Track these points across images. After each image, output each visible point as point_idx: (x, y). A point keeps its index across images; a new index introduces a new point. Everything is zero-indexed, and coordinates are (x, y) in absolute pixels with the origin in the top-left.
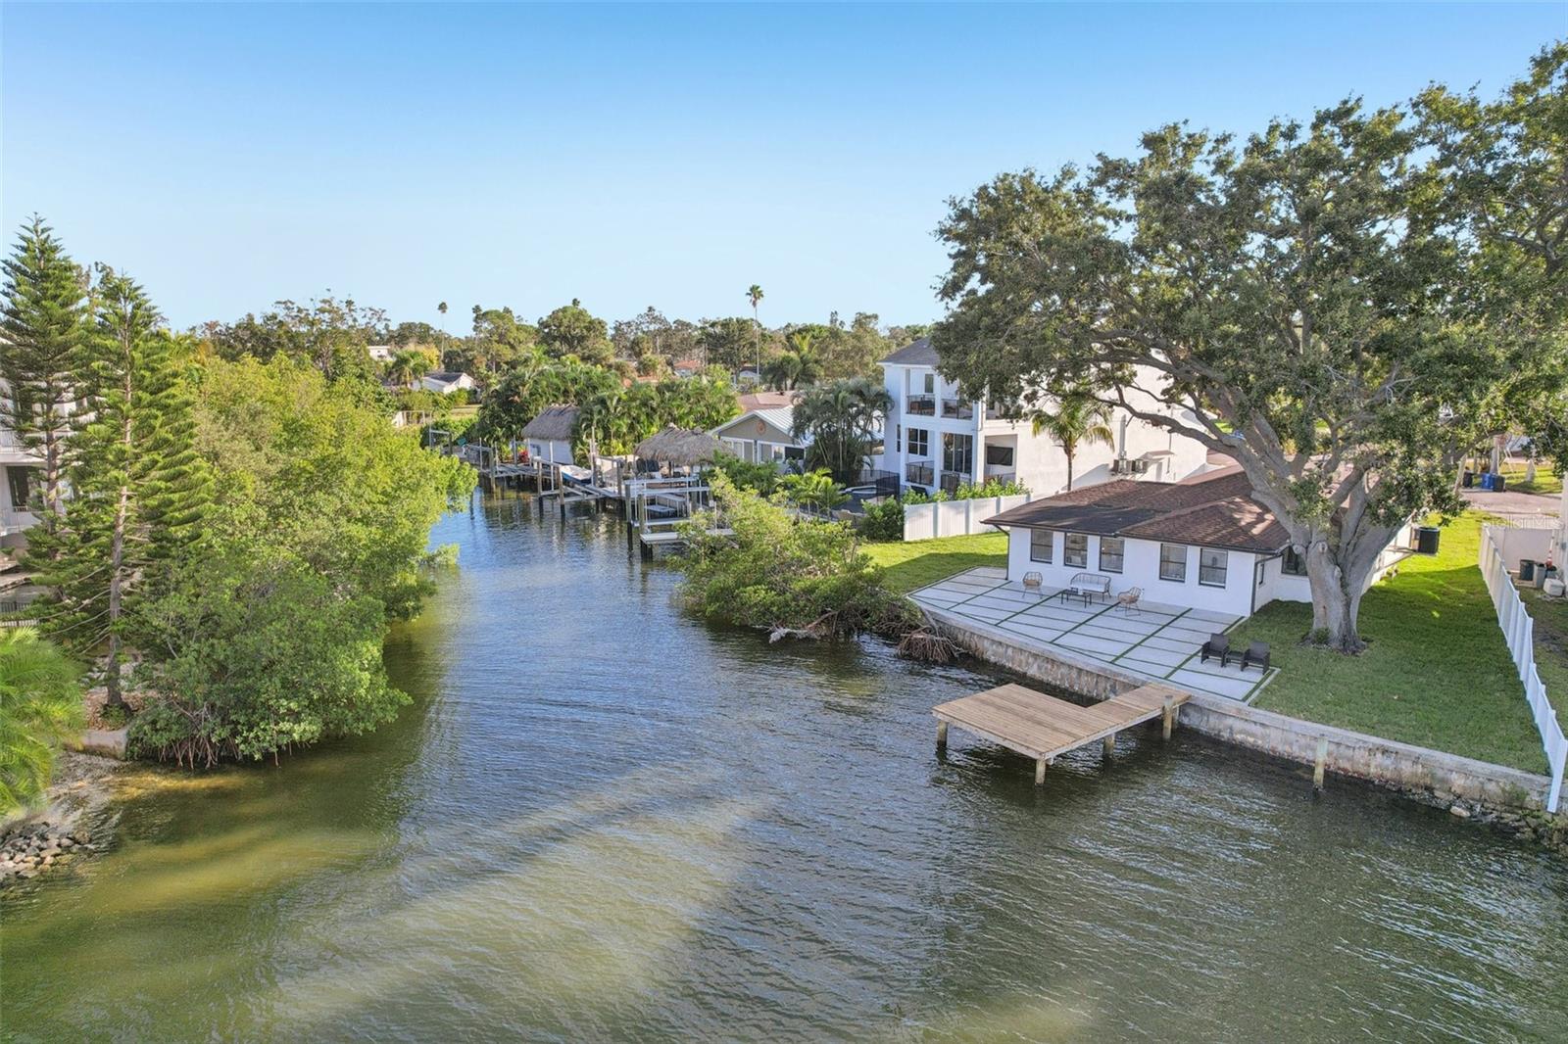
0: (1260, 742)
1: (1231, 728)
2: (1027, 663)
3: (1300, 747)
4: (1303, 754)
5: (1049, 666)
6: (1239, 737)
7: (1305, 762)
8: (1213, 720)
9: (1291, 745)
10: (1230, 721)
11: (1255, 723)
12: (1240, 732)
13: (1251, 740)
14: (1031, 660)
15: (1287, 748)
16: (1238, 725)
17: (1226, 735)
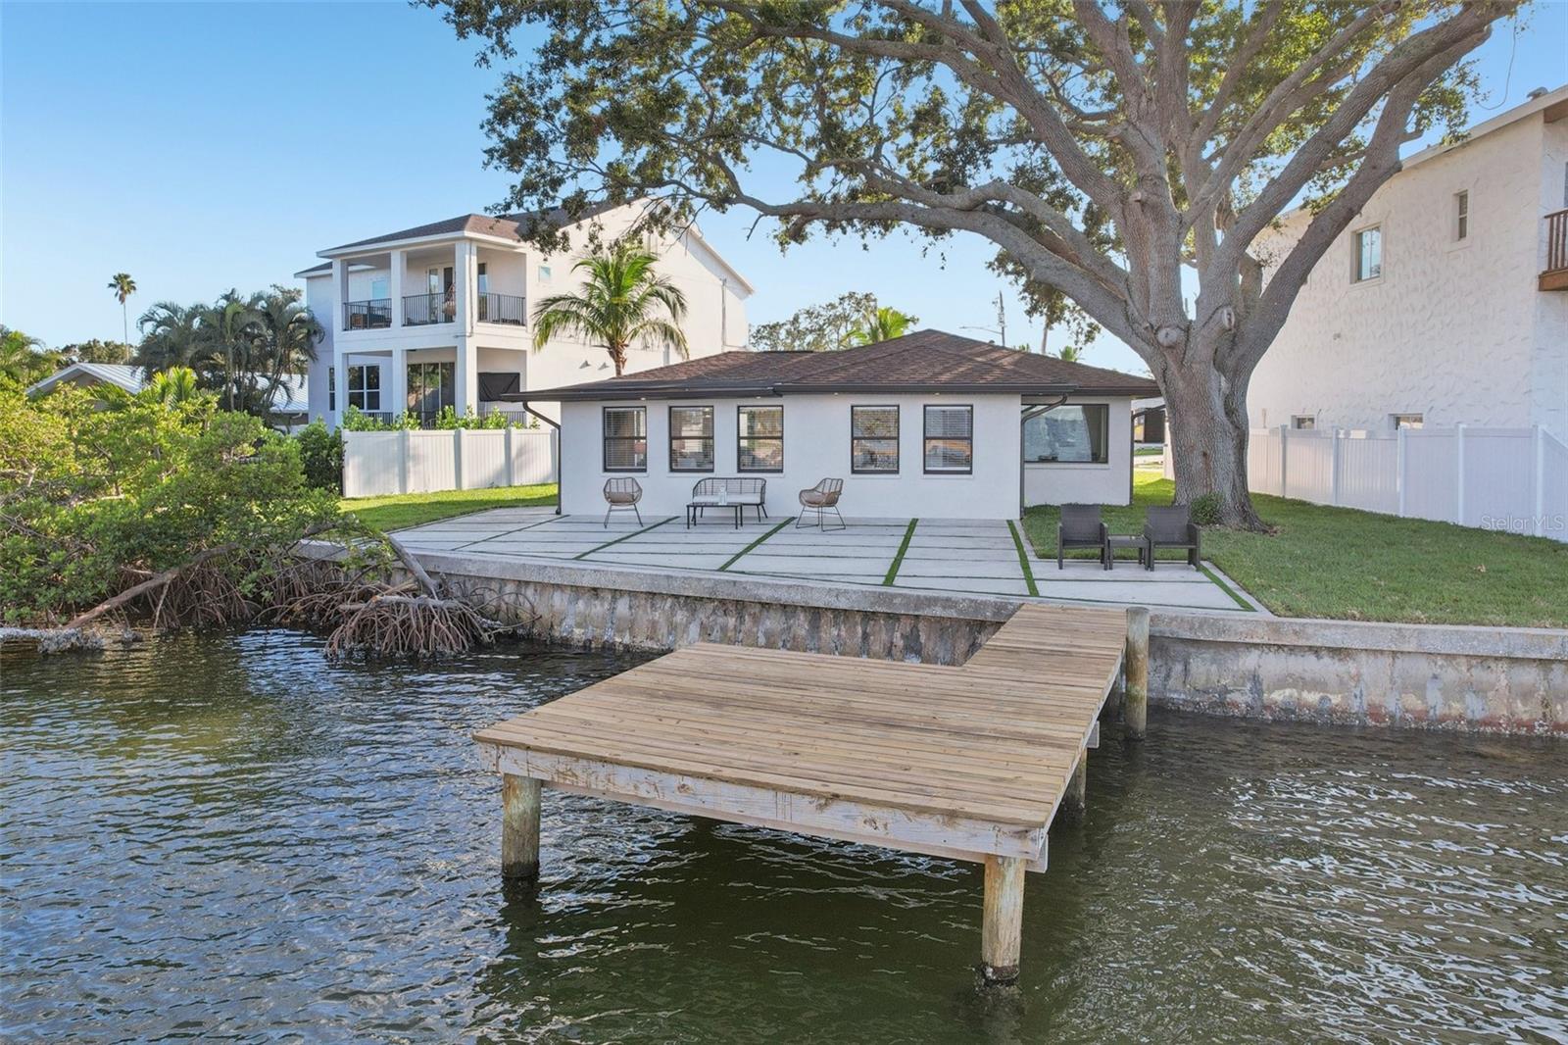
0: (1336, 699)
1: (1255, 679)
2: (673, 628)
3: (1446, 693)
4: (1456, 708)
5: (732, 621)
6: (1278, 696)
7: (1463, 727)
8: (1203, 669)
9: (1420, 689)
10: (1249, 661)
11: (1316, 650)
12: (1281, 684)
13: (1312, 697)
14: (681, 616)
15: (1413, 702)
16: (1272, 665)
17: (1241, 698)
